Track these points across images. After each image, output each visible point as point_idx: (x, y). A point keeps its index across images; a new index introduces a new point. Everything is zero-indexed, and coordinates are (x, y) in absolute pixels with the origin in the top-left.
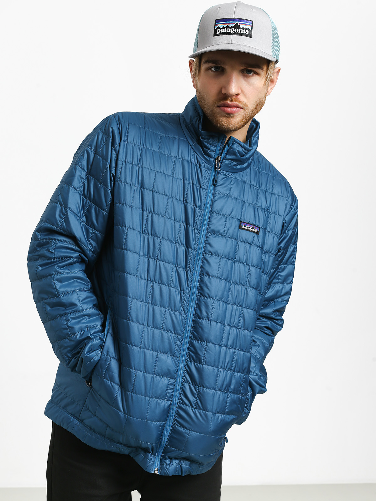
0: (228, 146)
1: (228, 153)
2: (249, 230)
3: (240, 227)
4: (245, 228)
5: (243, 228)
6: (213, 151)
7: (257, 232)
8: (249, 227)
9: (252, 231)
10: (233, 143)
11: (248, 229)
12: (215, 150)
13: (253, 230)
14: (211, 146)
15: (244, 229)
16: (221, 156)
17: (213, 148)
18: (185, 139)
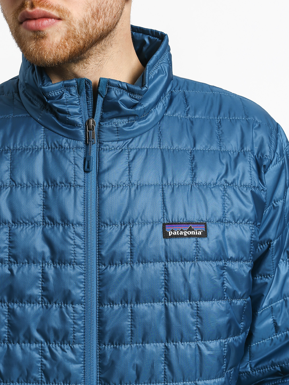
0: (102, 97)
1: (105, 109)
2: (183, 236)
3: (165, 235)
4: (175, 233)
5: (170, 235)
6: (76, 114)
7: (200, 233)
8: (182, 230)
9: (189, 236)
10: (108, 88)
11: (181, 233)
12: (80, 111)
13: (192, 233)
14: (69, 107)
15: (173, 236)
16: (93, 117)
17: (76, 110)
18: (24, 115)
